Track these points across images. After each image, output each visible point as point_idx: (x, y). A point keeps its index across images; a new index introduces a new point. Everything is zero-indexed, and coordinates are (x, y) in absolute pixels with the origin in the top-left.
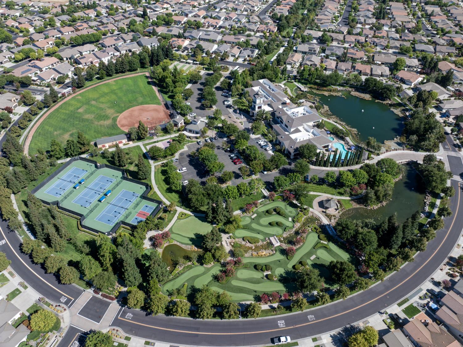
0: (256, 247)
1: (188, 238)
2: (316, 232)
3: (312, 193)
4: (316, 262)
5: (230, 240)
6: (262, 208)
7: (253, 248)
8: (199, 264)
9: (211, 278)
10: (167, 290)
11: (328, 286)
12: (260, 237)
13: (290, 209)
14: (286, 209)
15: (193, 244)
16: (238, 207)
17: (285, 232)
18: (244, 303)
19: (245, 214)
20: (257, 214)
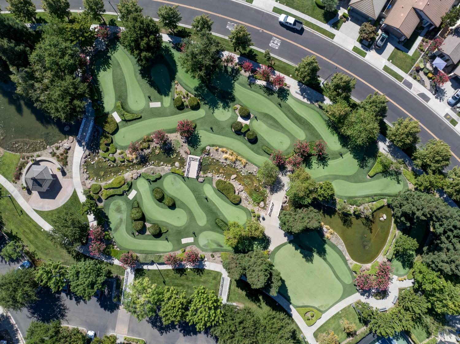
0: (228, 176)
1: (325, 259)
2: (112, 142)
3: (47, 227)
4: (158, 95)
5: (262, 214)
6: (161, 249)
7: (234, 176)
8: (335, 197)
9: (330, 162)
10: (399, 183)
11: (174, 51)
12: (209, 191)
13: (114, 217)
14: (121, 220)
15: (325, 242)
16: (204, 278)
17: (162, 174)
18: (305, 100)
19: (201, 253)
20: (179, 242)
